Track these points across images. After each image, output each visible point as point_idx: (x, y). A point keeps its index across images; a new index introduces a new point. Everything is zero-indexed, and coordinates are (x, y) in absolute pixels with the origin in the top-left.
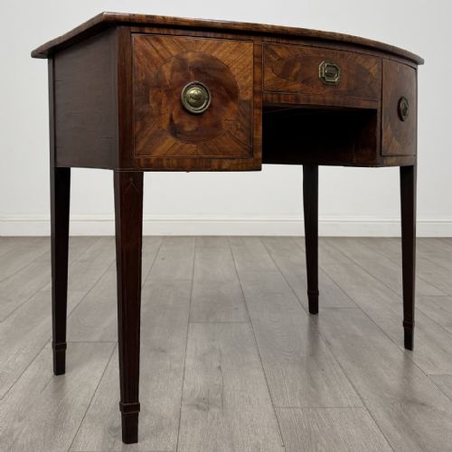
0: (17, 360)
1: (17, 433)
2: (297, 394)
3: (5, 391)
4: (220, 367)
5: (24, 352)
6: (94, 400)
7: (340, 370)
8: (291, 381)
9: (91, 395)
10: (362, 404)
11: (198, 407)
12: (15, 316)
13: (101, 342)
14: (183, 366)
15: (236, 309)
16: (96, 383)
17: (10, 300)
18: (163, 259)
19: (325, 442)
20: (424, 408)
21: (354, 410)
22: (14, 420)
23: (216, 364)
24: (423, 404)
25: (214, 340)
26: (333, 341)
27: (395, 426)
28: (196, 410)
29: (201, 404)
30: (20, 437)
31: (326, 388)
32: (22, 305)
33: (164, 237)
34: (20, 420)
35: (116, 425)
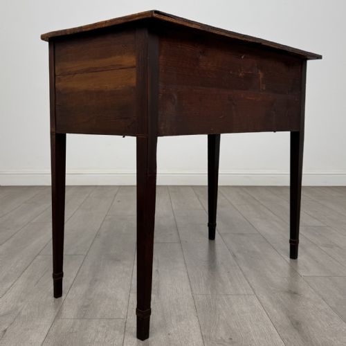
0: (17, 266)
3: (10, 284)
4: (157, 271)
5: (21, 261)
7: (241, 273)
10: (253, 293)
13: (75, 255)
15: (171, 235)
16: (72, 280)
17: (9, 229)
18: (119, 201)
19: (225, 314)
20: (295, 295)
21: (247, 296)
22: (18, 302)
23: (155, 269)
26: (238, 255)
27: (274, 306)
30: (23, 310)
31: (229, 283)
33: (120, 186)
34: (22, 301)
35: (86, 304)
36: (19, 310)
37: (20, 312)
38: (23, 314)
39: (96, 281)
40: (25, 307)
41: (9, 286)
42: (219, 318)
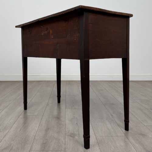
0: (11, 121)
1: (13, 145)
2: (103, 132)
3: (7, 131)
4: (77, 123)
5: (13, 118)
6: (37, 134)
7: (116, 124)
8: (101, 128)
9: (36, 133)
10: (124, 135)
11: (71, 136)
12: (9, 107)
13: (38, 115)
14: (65, 123)
16: (37, 129)
17: (7, 102)
19: (113, 147)
20: (144, 136)
21: (122, 137)
22: (11, 141)
23: (76, 122)
24: (144, 135)
25: (74, 114)
27: (135, 142)
28: (70, 137)
29: (72, 135)
30: (14, 146)
31: (112, 130)
32: (11, 103)
34: (13, 141)
35: (45, 142)
36: (12, 145)
37: (12, 147)
38: (14, 148)
39: (48, 129)
40: (15, 144)
41: (6, 132)
42: (110, 149)
